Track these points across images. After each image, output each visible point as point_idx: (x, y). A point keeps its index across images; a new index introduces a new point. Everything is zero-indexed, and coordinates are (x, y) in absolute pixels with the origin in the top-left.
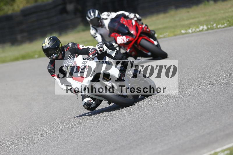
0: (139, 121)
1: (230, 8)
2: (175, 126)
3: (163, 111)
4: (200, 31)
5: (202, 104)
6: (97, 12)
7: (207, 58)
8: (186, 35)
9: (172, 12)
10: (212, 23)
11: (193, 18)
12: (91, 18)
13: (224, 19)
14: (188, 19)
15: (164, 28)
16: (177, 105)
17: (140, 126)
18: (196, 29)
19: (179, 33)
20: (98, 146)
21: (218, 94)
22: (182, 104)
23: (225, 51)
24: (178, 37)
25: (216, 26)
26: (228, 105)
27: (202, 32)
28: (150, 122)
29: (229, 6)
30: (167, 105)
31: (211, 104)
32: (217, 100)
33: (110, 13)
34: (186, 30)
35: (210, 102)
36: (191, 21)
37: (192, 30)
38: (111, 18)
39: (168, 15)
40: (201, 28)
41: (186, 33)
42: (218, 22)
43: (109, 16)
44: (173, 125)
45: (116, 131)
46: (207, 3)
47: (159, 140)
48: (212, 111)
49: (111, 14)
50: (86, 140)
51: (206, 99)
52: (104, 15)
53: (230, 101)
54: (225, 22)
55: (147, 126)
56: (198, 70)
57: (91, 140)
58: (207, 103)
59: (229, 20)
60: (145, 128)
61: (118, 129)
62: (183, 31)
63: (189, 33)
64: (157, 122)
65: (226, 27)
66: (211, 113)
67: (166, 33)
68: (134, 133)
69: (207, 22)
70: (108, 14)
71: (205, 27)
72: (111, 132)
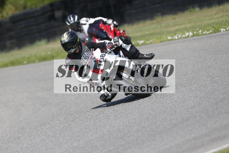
0: (127, 127)
1: (215, 14)
2: (161, 131)
3: (150, 116)
4: (186, 37)
5: (188, 110)
6: (76, 17)
7: (193, 64)
8: (172, 42)
9: (159, 19)
10: (197, 29)
11: (179, 25)
12: (71, 23)
13: (209, 25)
14: (174, 26)
15: (151, 34)
16: (164, 110)
17: (127, 131)
18: (182, 35)
19: (166, 39)
20: (85, 150)
21: (203, 99)
22: (168, 109)
23: (210, 57)
24: (164, 43)
25: (201, 32)
26: (213, 110)
27: (188, 39)
28: (137, 127)
29: (215, 12)
30: (154, 110)
31: (197, 109)
32: (203, 105)
33: (88, 19)
34: (173, 36)
35: (196, 107)
36: (177, 27)
37: (178, 36)
38: (89, 23)
39: (154, 21)
40: (187, 34)
41: (172, 40)
42: (204, 28)
43: (88, 22)
44: (160, 130)
45: (103, 136)
46: (192, 9)
47: (145, 145)
48: (198, 116)
49: (90, 20)
50: (74, 146)
51: (192, 104)
52: (83, 21)
53: (215, 106)
54: (210, 28)
55: (134, 131)
56: (184, 76)
57: (79, 145)
58: (193, 109)
59: (214, 26)
60: (132, 133)
61: (106, 134)
62: (169, 38)
63: (175, 39)
64: (144, 127)
65: (211, 33)
66: (197, 118)
67: (152, 39)
68: (121, 138)
69: (192, 29)
70: (87, 20)
71: (191, 34)
72: (99, 138)
